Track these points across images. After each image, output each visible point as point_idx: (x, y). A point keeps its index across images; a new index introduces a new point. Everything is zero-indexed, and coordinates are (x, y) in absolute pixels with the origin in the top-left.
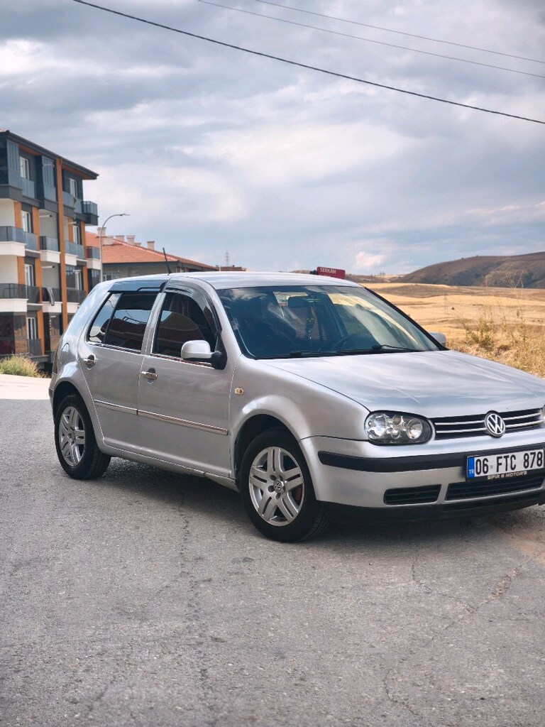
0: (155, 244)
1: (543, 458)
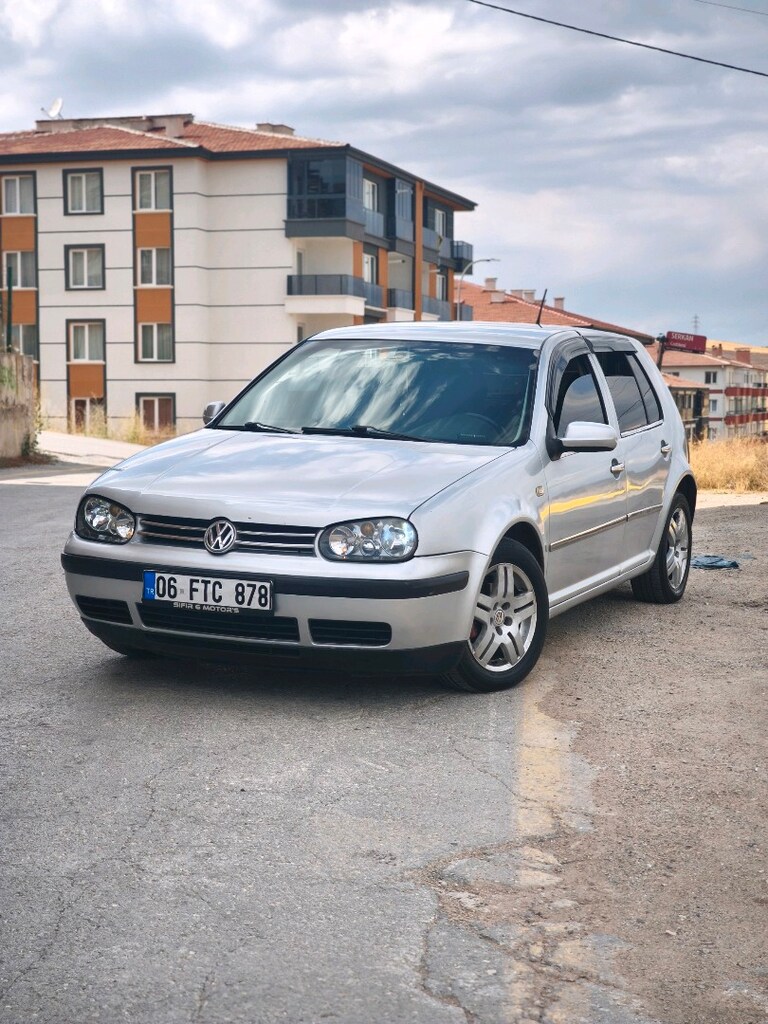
0: (565, 302)
1: (268, 596)
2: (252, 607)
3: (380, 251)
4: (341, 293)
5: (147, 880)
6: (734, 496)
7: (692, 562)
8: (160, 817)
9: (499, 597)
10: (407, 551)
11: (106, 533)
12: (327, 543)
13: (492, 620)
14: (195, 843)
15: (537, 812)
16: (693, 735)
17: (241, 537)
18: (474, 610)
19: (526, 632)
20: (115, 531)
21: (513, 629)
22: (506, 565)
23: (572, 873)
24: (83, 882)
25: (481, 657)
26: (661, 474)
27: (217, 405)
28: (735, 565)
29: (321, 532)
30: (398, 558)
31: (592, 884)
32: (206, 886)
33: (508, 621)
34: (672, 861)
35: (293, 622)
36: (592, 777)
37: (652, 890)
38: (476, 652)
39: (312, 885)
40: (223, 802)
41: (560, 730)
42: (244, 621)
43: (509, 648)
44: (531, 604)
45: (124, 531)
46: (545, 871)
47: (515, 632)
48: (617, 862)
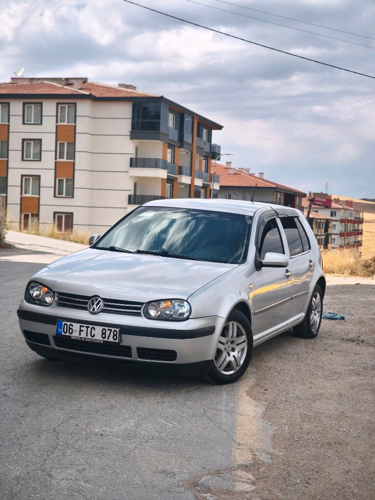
0: (264, 175)
1: (118, 335)
2: (109, 340)
3: (176, 148)
4: (156, 167)
5: (54, 482)
6: (343, 278)
7: (323, 316)
8: (61, 448)
9: (229, 338)
10: (185, 316)
11: (40, 300)
12: (147, 310)
13: (225, 349)
14: (77, 463)
15: (245, 452)
16: (320, 411)
17: (105, 305)
18: (217, 344)
19: (242, 355)
20: (44, 299)
21: (235, 353)
22: (233, 322)
23: (261, 484)
24: (23, 482)
25: (220, 367)
26: (309, 273)
27: (96, 236)
28: (343, 318)
29: (145, 305)
30: (181, 319)
31: (270, 491)
32: (83, 487)
33: (233, 350)
34: (309, 479)
35: (129, 348)
36: (272, 432)
37: (299, 494)
38: (217, 365)
39: (134, 488)
40: (92, 441)
41: (257, 406)
42: (105, 347)
43: (233, 364)
44: (245, 341)
45: (48, 300)
46: (247, 483)
47: (236, 355)
48: (283, 479)
